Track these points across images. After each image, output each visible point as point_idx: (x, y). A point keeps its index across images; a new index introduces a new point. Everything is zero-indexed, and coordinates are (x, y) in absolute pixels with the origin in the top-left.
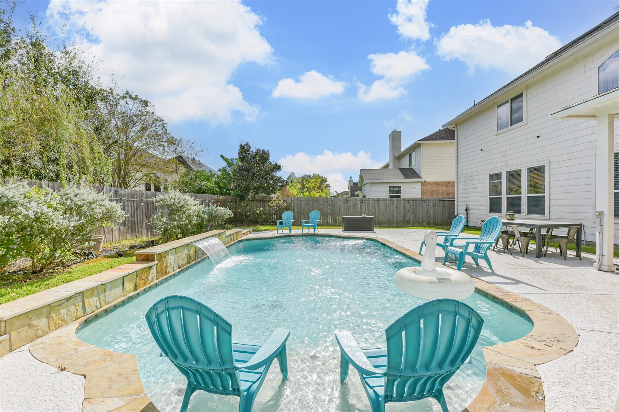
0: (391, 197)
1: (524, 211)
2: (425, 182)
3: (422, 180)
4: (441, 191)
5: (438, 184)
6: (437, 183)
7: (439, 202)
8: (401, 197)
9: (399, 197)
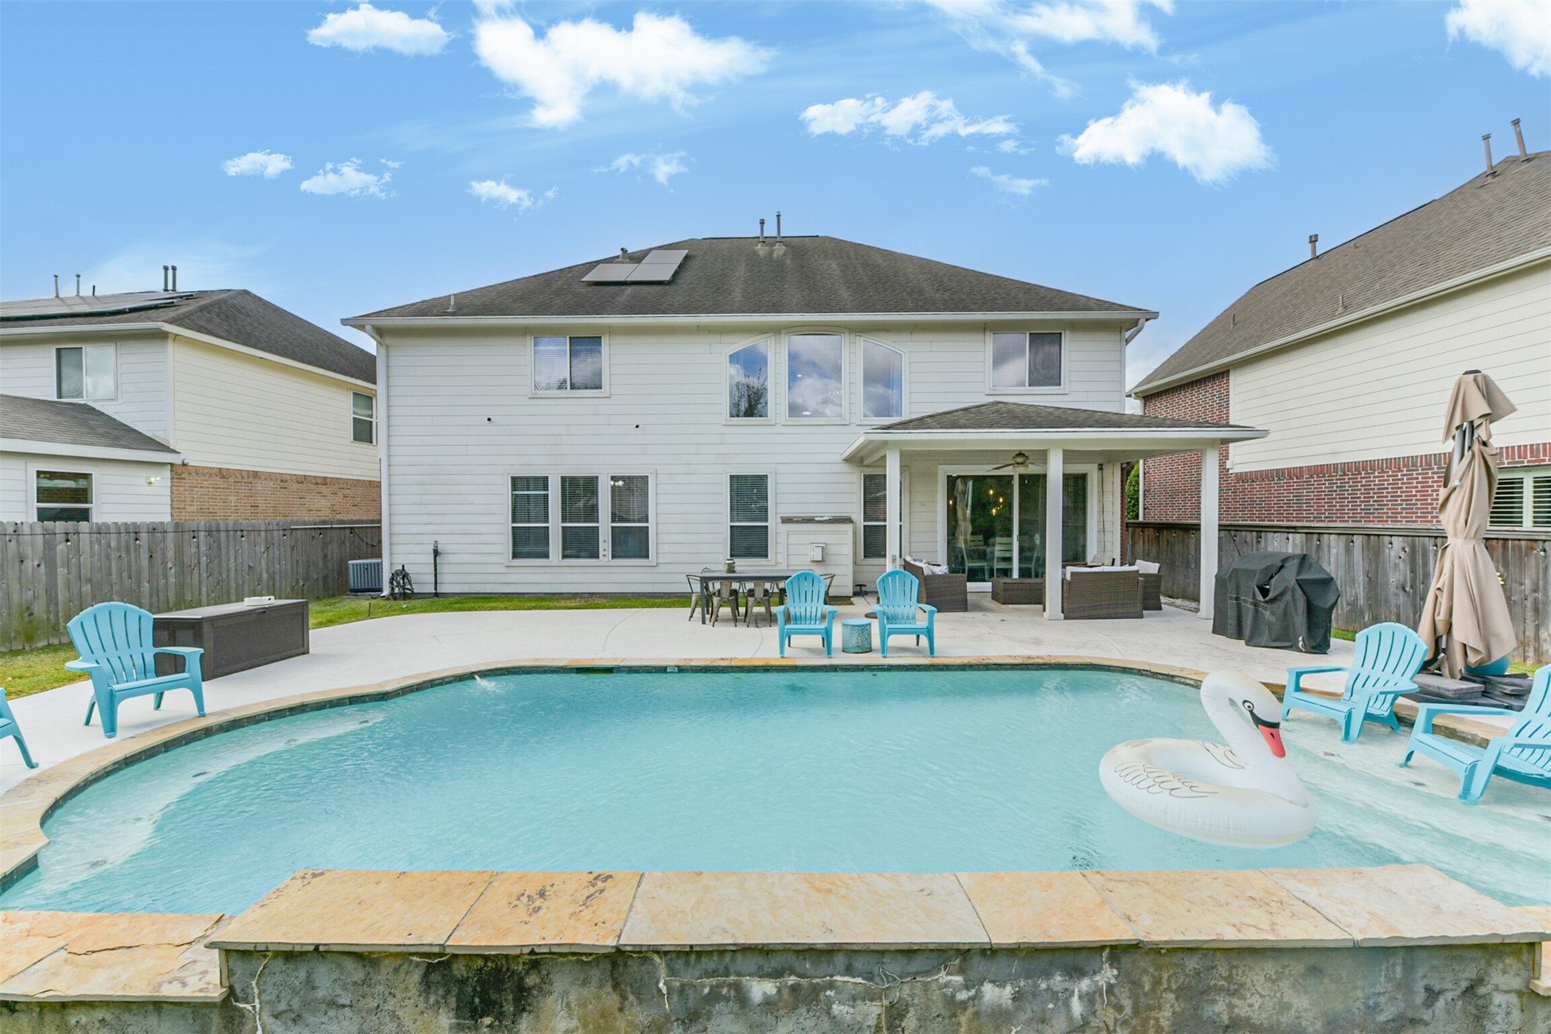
0: (43, 515)
1: (606, 553)
2: (184, 465)
3: (177, 460)
4: (232, 498)
5: (224, 477)
6: (222, 474)
7: (281, 533)
8: (98, 517)
9: (84, 515)
